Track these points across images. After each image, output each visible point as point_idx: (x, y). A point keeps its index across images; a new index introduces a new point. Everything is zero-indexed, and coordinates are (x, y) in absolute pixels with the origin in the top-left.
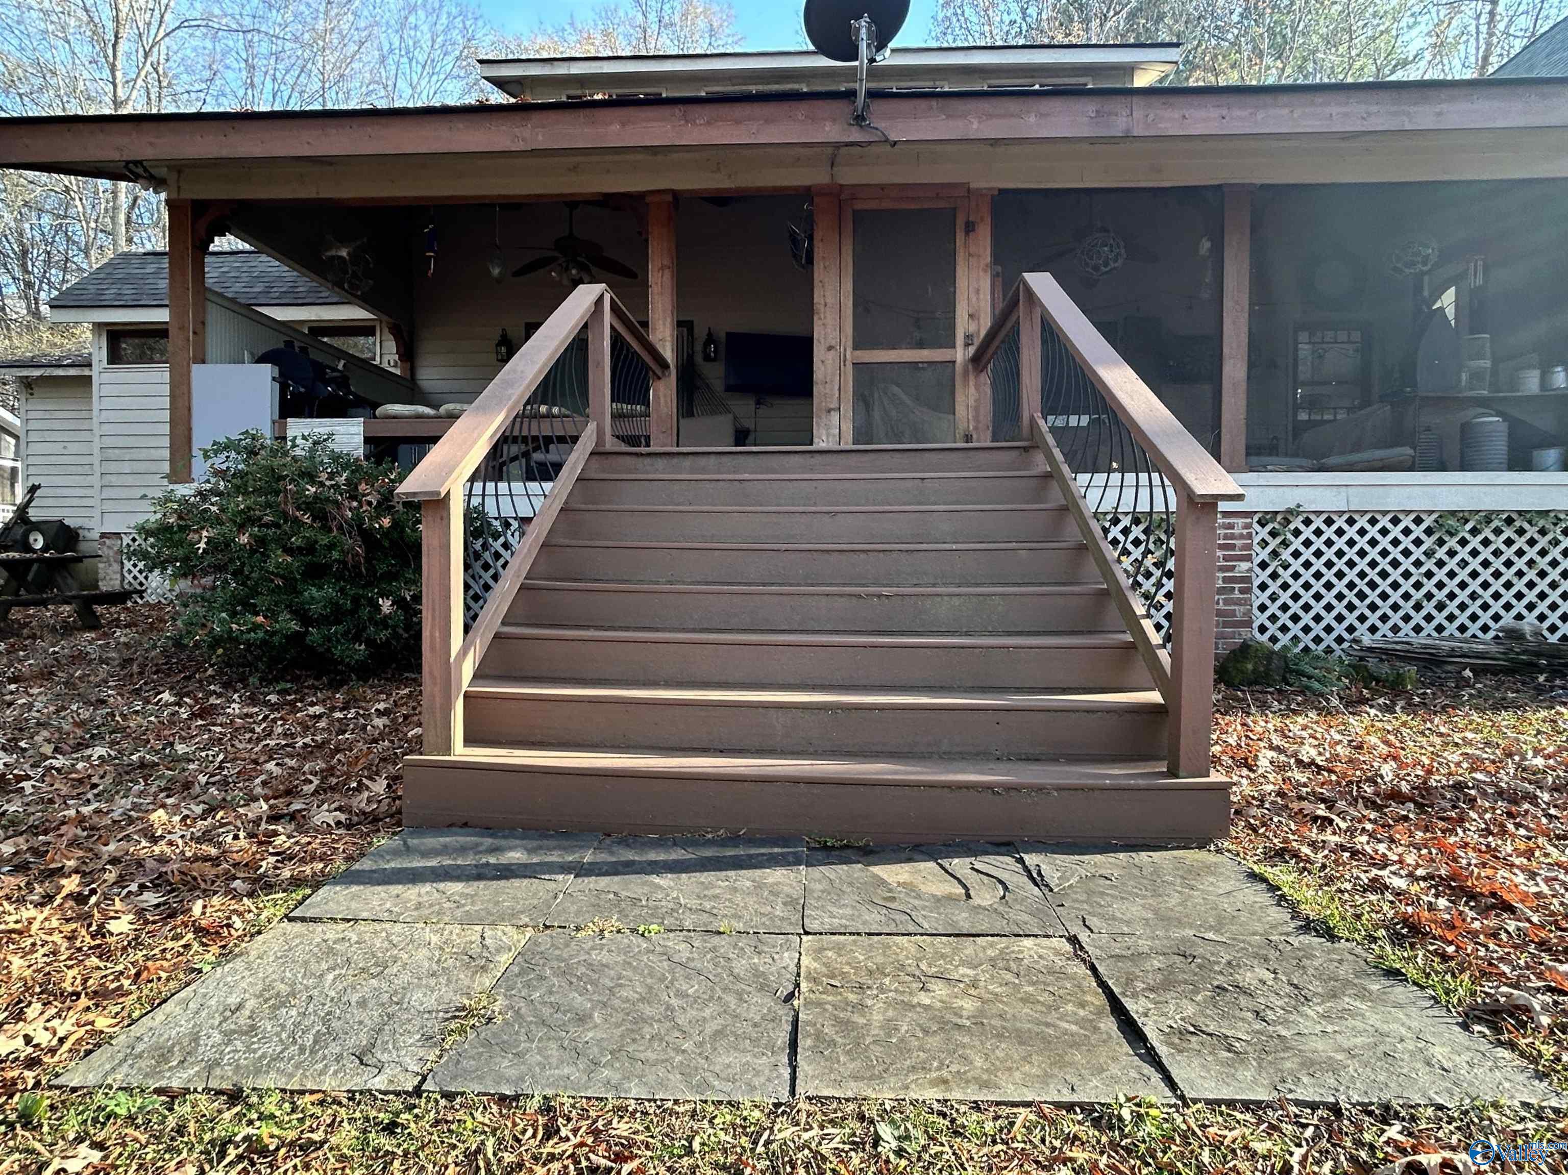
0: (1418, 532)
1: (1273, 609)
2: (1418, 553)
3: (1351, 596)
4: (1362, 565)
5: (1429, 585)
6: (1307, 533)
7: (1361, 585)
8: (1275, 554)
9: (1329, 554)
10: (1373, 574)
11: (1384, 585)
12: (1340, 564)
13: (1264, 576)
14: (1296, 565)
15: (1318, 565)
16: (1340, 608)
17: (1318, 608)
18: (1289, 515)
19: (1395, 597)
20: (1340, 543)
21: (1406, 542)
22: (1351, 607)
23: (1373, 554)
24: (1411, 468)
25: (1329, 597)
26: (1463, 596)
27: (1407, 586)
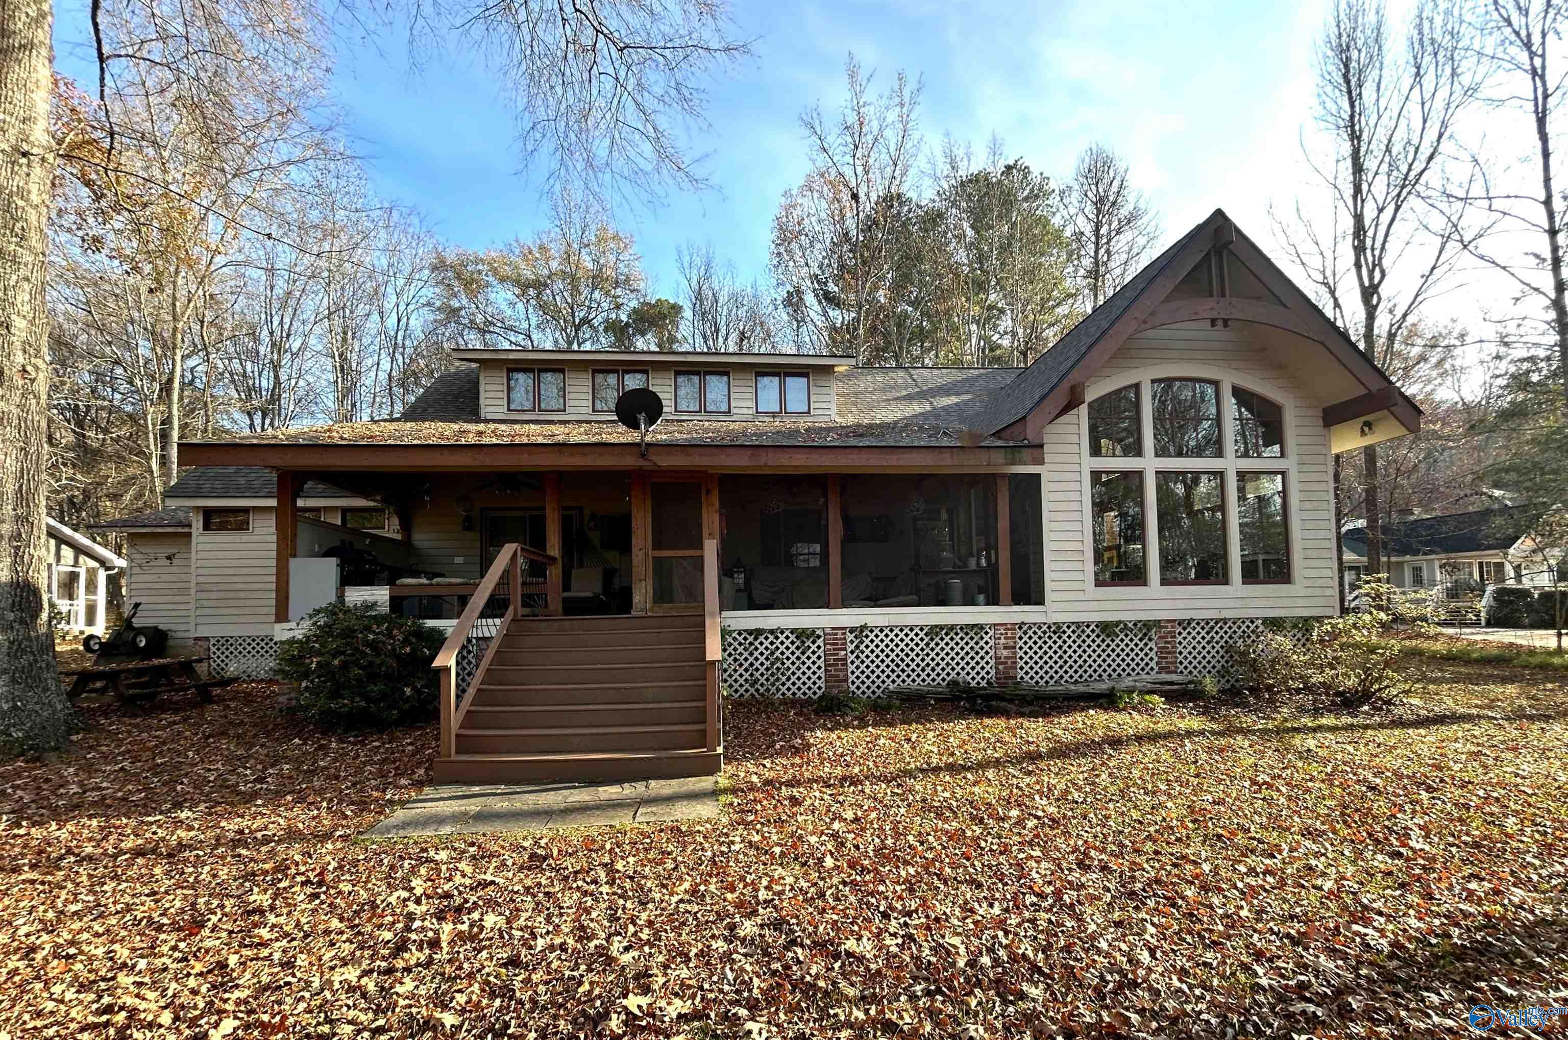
0: (922, 634)
1: (858, 673)
2: (922, 645)
3: (893, 666)
4: (897, 651)
5: (928, 660)
6: (872, 636)
7: (897, 660)
8: (857, 647)
9: (882, 646)
10: (902, 655)
11: (907, 660)
12: (887, 651)
13: (853, 657)
14: (867, 652)
15: (877, 651)
16: (888, 671)
17: (878, 672)
18: (863, 628)
19: (913, 665)
20: (887, 641)
21: (917, 640)
22: (893, 671)
23: (902, 645)
24: (919, 605)
25: (883, 667)
26: (943, 664)
27: (918, 660)
